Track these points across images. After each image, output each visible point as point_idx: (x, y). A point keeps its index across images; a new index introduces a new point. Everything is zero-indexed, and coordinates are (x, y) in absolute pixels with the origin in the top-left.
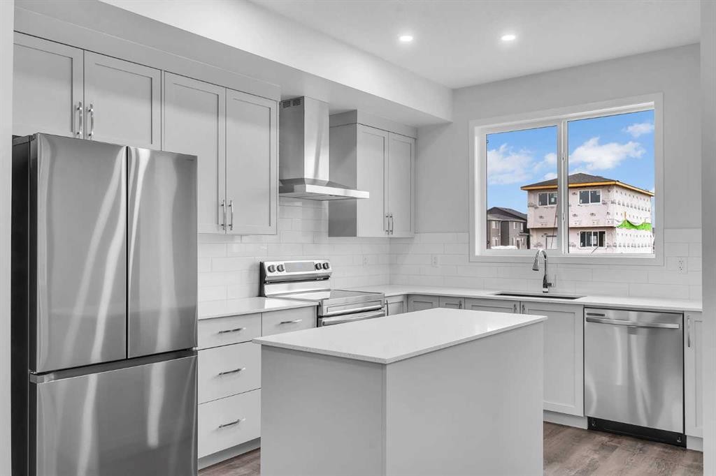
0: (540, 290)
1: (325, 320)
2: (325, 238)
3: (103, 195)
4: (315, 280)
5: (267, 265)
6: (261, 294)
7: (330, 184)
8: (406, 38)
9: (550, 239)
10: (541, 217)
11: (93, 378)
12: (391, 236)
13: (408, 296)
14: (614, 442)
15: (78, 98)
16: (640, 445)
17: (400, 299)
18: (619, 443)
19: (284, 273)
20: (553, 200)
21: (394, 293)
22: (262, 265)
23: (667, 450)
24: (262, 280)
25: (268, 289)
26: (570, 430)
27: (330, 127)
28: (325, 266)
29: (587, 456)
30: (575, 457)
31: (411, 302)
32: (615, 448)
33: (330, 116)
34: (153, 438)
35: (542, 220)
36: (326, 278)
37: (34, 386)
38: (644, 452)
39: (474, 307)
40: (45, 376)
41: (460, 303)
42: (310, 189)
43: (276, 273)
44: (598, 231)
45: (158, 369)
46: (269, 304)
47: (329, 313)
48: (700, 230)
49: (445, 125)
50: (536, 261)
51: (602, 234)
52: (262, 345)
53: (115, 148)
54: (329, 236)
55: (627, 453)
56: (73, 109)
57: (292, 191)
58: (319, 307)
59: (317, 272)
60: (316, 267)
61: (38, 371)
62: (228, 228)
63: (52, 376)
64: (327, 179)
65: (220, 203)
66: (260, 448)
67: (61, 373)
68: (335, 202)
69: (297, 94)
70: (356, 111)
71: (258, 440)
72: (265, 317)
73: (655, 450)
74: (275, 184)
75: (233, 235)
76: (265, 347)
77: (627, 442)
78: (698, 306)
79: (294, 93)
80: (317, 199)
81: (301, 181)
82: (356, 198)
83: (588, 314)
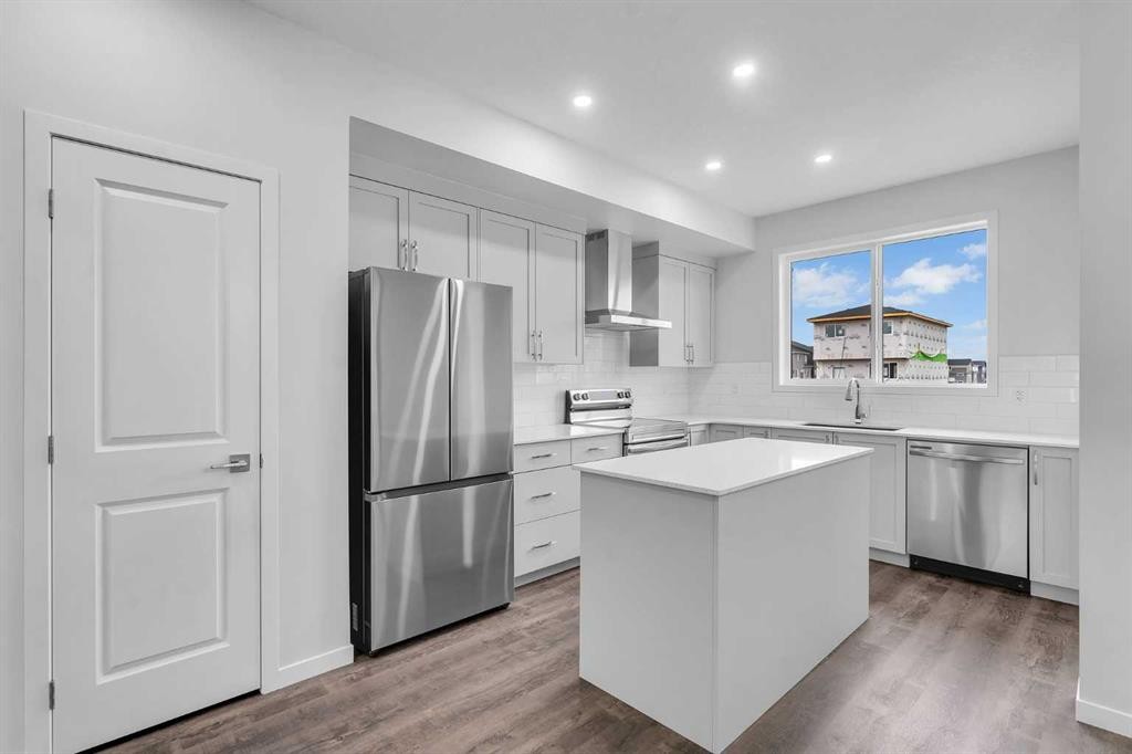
0: (852, 421)
1: (630, 447)
2: (627, 368)
3: (424, 325)
4: (617, 408)
5: (572, 393)
6: (567, 421)
7: (632, 315)
8: (714, 166)
9: (837, 371)
10: (828, 349)
11: (414, 499)
12: (691, 365)
13: (710, 425)
14: (943, 583)
15: (403, 236)
16: (973, 588)
17: (702, 428)
18: (949, 584)
19: (588, 402)
20: (840, 332)
21: (697, 421)
22: (567, 394)
23: (1007, 595)
24: (568, 408)
25: (574, 417)
26: (889, 568)
27: (633, 259)
28: (627, 395)
29: (914, 597)
30: (900, 599)
31: (714, 432)
32: (945, 590)
33: (633, 248)
34: (468, 560)
35: (829, 352)
36: (628, 406)
37: (368, 505)
38: (980, 596)
39: (780, 437)
40: (378, 496)
41: (766, 432)
42: (615, 319)
43: (581, 402)
44: (889, 362)
45: (469, 492)
46: (575, 431)
47: (635, 441)
48: (1078, 357)
49: (746, 254)
50: (849, 391)
51: (893, 365)
52: (582, 472)
53: (436, 280)
54: (631, 365)
55: (961, 596)
56: (400, 246)
57: (597, 322)
58: (624, 435)
59: (620, 400)
60: (619, 396)
61: (373, 490)
62: (539, 357)
63: (384, 495)
64: (630, 310)
65: (531, 333)
66: (579, 567)
67: (392, 493)
68: (637, 332)
69: (602, 227)
70: (658, 242)
71: (578, 558)
72: (574, 443)
73: (993, 595)
74: (581, 316)
75: (541, 364)
76: (584, 474)
77: (957, 584)
78: (1075, 443)
79: (598, 227)
80: (619, 329)
81: (606, 312)
82: (657, 328)
83: (912, 447)
